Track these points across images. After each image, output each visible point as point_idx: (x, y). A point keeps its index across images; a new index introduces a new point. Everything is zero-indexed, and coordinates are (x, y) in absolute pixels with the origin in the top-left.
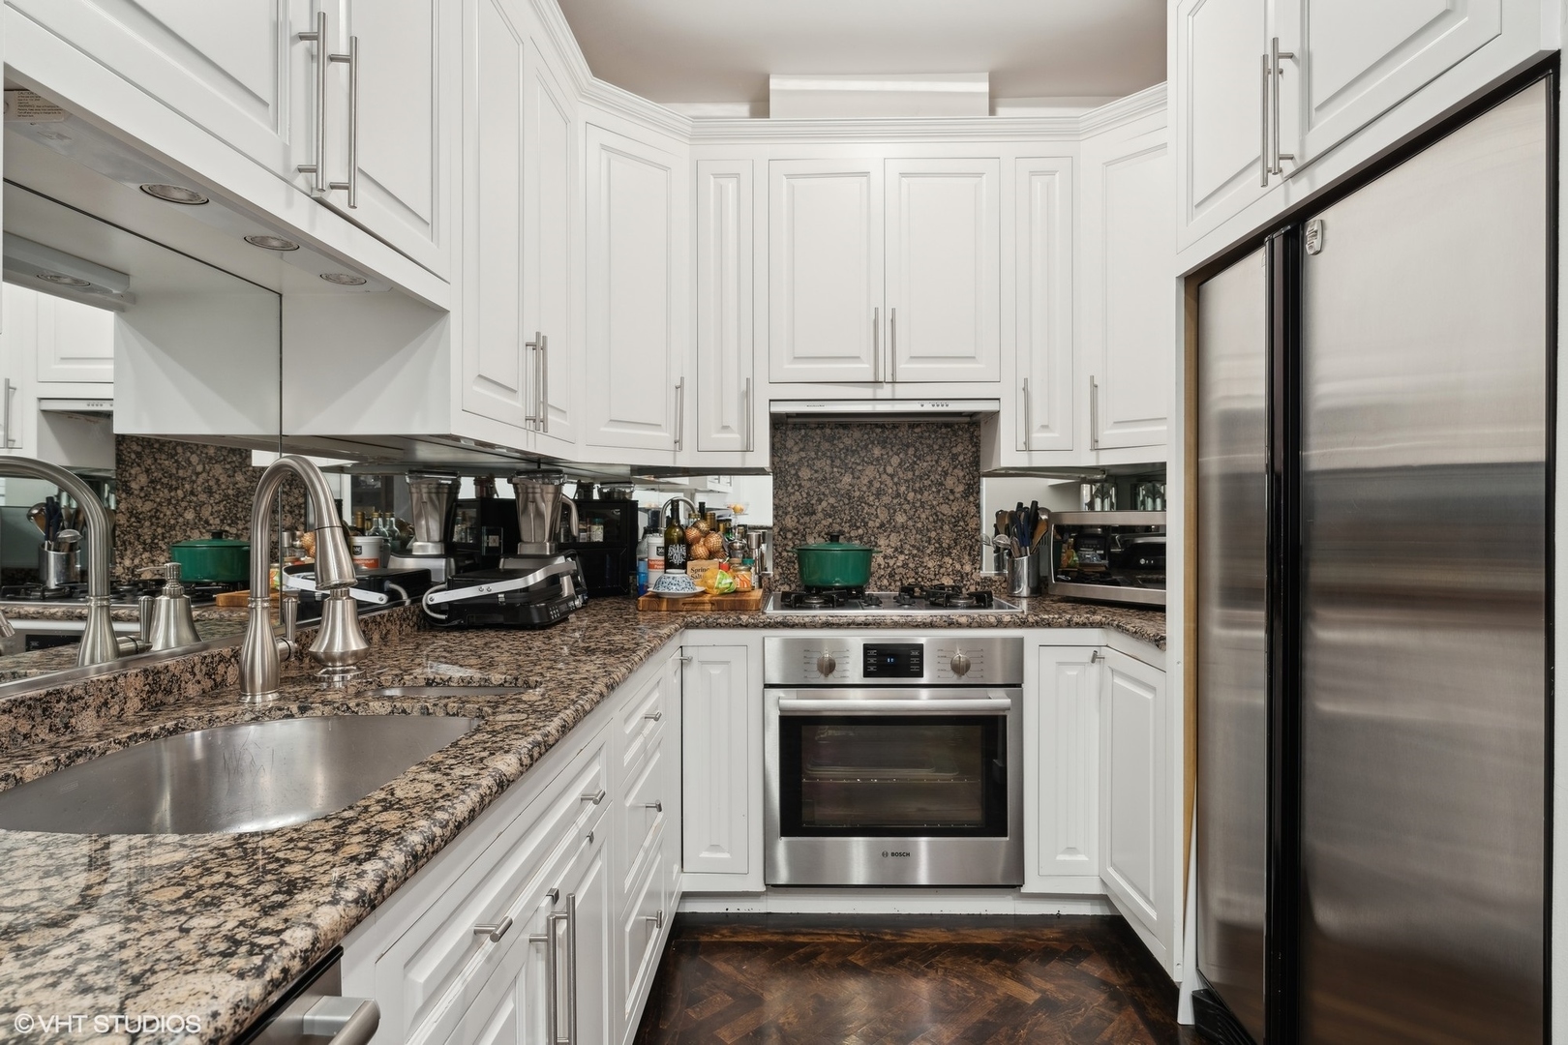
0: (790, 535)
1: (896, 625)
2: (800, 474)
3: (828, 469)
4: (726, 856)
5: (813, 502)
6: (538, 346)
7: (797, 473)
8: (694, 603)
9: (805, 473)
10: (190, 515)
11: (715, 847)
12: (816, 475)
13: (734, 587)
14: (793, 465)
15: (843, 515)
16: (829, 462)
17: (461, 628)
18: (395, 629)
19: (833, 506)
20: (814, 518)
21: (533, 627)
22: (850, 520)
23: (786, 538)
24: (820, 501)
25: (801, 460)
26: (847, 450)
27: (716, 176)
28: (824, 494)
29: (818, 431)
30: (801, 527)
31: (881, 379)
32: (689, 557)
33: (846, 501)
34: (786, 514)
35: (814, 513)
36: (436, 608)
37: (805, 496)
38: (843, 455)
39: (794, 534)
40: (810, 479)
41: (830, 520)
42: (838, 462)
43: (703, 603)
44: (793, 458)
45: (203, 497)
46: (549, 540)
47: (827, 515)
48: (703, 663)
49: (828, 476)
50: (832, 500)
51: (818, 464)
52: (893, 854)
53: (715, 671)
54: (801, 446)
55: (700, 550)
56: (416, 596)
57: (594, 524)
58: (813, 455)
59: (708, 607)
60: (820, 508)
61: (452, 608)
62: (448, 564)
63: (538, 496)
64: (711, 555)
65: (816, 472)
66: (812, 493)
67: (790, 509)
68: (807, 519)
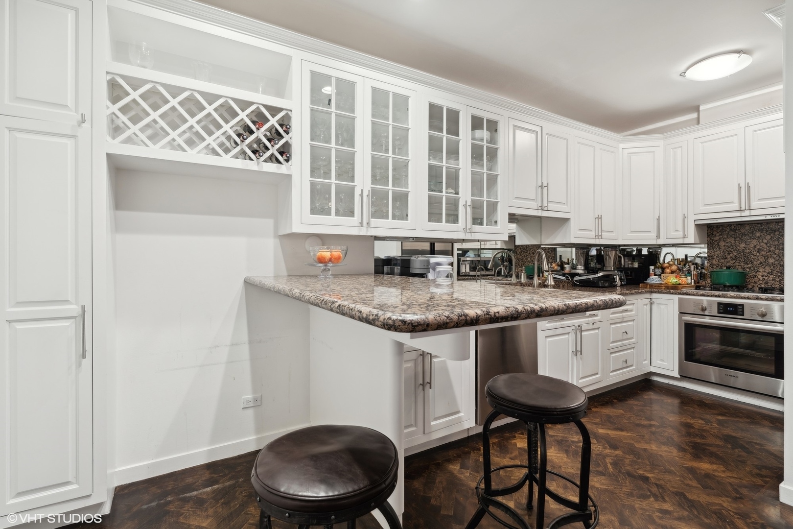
0: (715, 267)
1: (732, 297)
2: (719, 244)
3: (733, 242)
4: (666, 364)
5: (726, 254)
6: (599, 218)
7: (718, 244)
8: (658, 286)
9: (722, 244)
10: (529, 259)
11: (662, 360)
12: (727, 244)
13: (678, 282)
14: (716, 240)
15: (740, 259)
16: (733, 239)
17: (582, 286)
18: (566, 285)
19: (735, 256)
20: (726, 260)
21: (600, 287)
22: (744, 261)
23: (713, 268)
24: (729, 254)
25: (720, 239)
26: (743, 234)
27: (673, 149)
28: (731, 251)
29: (728, 228)
30: (720, 264)
31: (743, 208)
32: (663, 272)
33: (742, 254)
34: (713, 259)
35: (726, 258)
36: (576, 281)
37: (722, 252)
38: (740, 236)
39: (717, 266)
40: (725, 246)
41: (734, 261)
42: (738, 239)
43: (662, 286)
44: (717, 238)
45: (532, 255)
46: (613, 266)
47: (732, 259)
48: (658, 304)
49: (733, 244)
50: (735, 254)
51: (728, 240)
52: (730, 376)
53: (663, 307)
54: (720, 233)
55: (668, 271)
56: (572, 278)
57: (635, 262)
58: (726, 236)
59: (664, 288)
60: (729, 257)
61: (580, 281)
62: (585, 272)
63: (610, 254)
64: (672, 272)
65: (727, 243)
66: (725, 251)
67: (715, 257)
68: (723, 261)
